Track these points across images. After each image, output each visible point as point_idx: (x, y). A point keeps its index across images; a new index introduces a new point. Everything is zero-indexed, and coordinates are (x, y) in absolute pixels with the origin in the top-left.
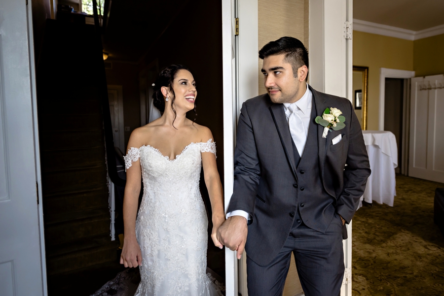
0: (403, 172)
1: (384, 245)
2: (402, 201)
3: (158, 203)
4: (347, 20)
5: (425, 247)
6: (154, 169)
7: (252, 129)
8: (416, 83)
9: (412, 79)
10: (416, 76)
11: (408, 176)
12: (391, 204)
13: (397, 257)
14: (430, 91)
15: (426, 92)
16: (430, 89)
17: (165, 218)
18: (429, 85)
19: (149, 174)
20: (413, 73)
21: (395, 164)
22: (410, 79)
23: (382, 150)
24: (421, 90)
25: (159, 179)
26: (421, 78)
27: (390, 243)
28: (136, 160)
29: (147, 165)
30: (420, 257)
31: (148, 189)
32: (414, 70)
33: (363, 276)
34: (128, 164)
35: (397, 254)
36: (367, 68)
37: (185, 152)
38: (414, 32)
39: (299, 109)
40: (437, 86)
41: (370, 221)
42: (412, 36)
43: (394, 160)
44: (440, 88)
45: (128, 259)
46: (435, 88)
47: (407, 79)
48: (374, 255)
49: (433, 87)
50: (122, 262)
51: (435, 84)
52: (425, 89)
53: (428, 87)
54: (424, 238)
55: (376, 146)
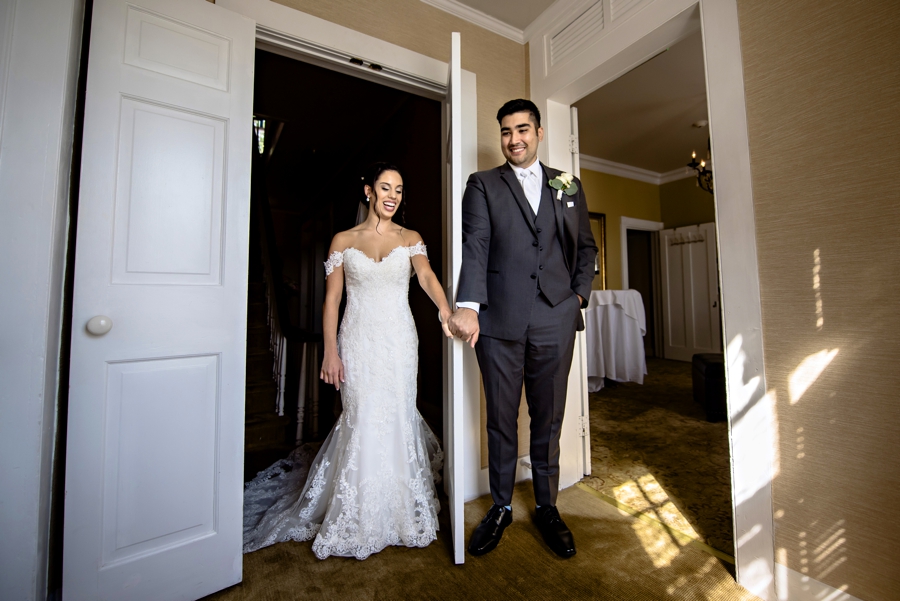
0: (657, 354)
1: (632, 420)
2: (656, 383)
3: (362, 310)
4: (572, 133)
5: (682, 421)
6: (359, 271)
7: (485, 193)
8: (666, 237)
9: (661, 233)
10: (666, 228)
11: (663, 358)
12: (641, 382)
13: (647, 430)
14: (684, 246)
15: (678, 247)
16: (683, 243)
17: (370, 325)
18: (682, 238)
19: (353, 279)
20: (661, 225)
21: (642, 331)
22: (658, 232)
23: (626, 311)
24: (672, 245)
25: (363, 284)
26: (671, 231)
27: (638, 419)
28: (339, 264)
29: (351, 267)
30: (675, 429)
31: (352, 297)
32: (662, 221)
33: (605, 446)
34: (330, 270)
35: (647, 427)
36: (604, 216)
37: (392, 255)
38: (659, 175)
39: (532, 173)
40: (691, 239)
41: (615, 401)
42: (657, 179)
43: (641, 324)
44: (695, 242)
45: (330, 372)
46: (689, 242)
47: (654, 232)
48: (619, 429)
49: (686, 240)
50: (322, 377)
51: (688, 237)
52: (677, 244)
53: (680, 241)
54: (681, 413)
55: (617, 306)
